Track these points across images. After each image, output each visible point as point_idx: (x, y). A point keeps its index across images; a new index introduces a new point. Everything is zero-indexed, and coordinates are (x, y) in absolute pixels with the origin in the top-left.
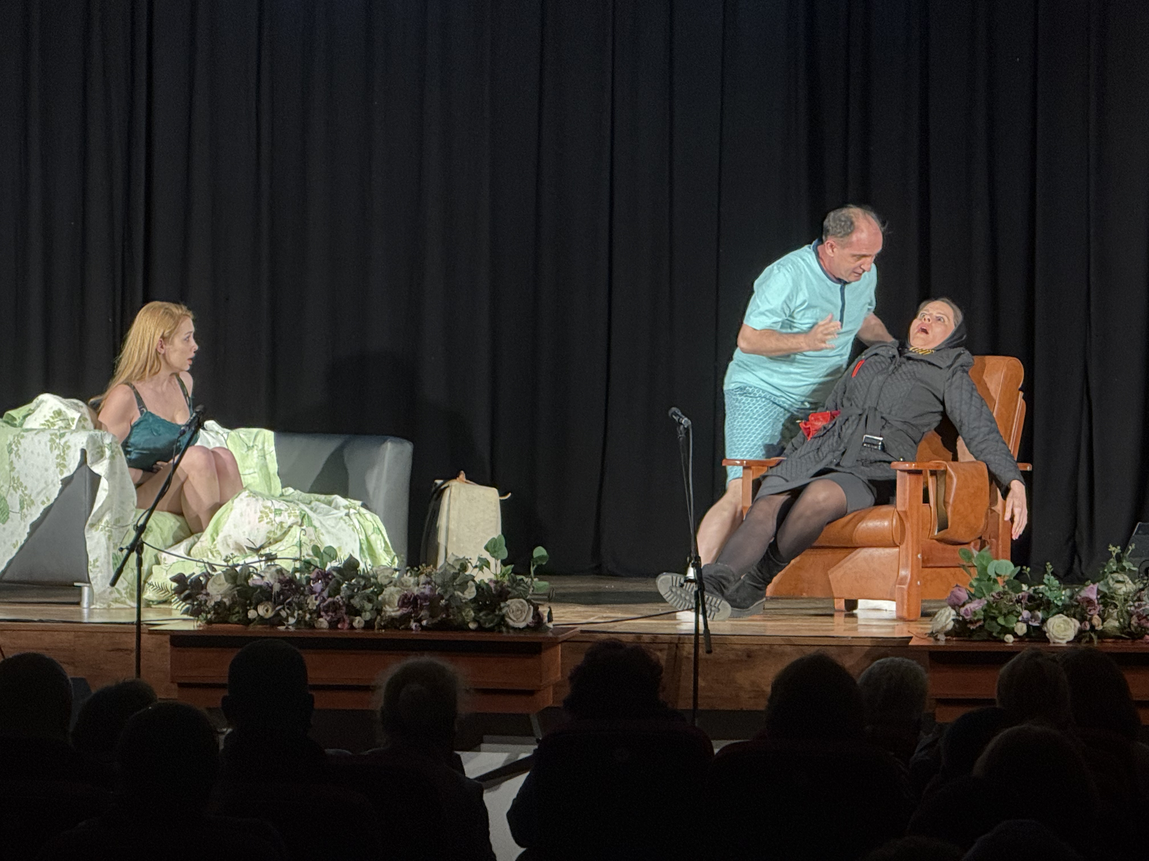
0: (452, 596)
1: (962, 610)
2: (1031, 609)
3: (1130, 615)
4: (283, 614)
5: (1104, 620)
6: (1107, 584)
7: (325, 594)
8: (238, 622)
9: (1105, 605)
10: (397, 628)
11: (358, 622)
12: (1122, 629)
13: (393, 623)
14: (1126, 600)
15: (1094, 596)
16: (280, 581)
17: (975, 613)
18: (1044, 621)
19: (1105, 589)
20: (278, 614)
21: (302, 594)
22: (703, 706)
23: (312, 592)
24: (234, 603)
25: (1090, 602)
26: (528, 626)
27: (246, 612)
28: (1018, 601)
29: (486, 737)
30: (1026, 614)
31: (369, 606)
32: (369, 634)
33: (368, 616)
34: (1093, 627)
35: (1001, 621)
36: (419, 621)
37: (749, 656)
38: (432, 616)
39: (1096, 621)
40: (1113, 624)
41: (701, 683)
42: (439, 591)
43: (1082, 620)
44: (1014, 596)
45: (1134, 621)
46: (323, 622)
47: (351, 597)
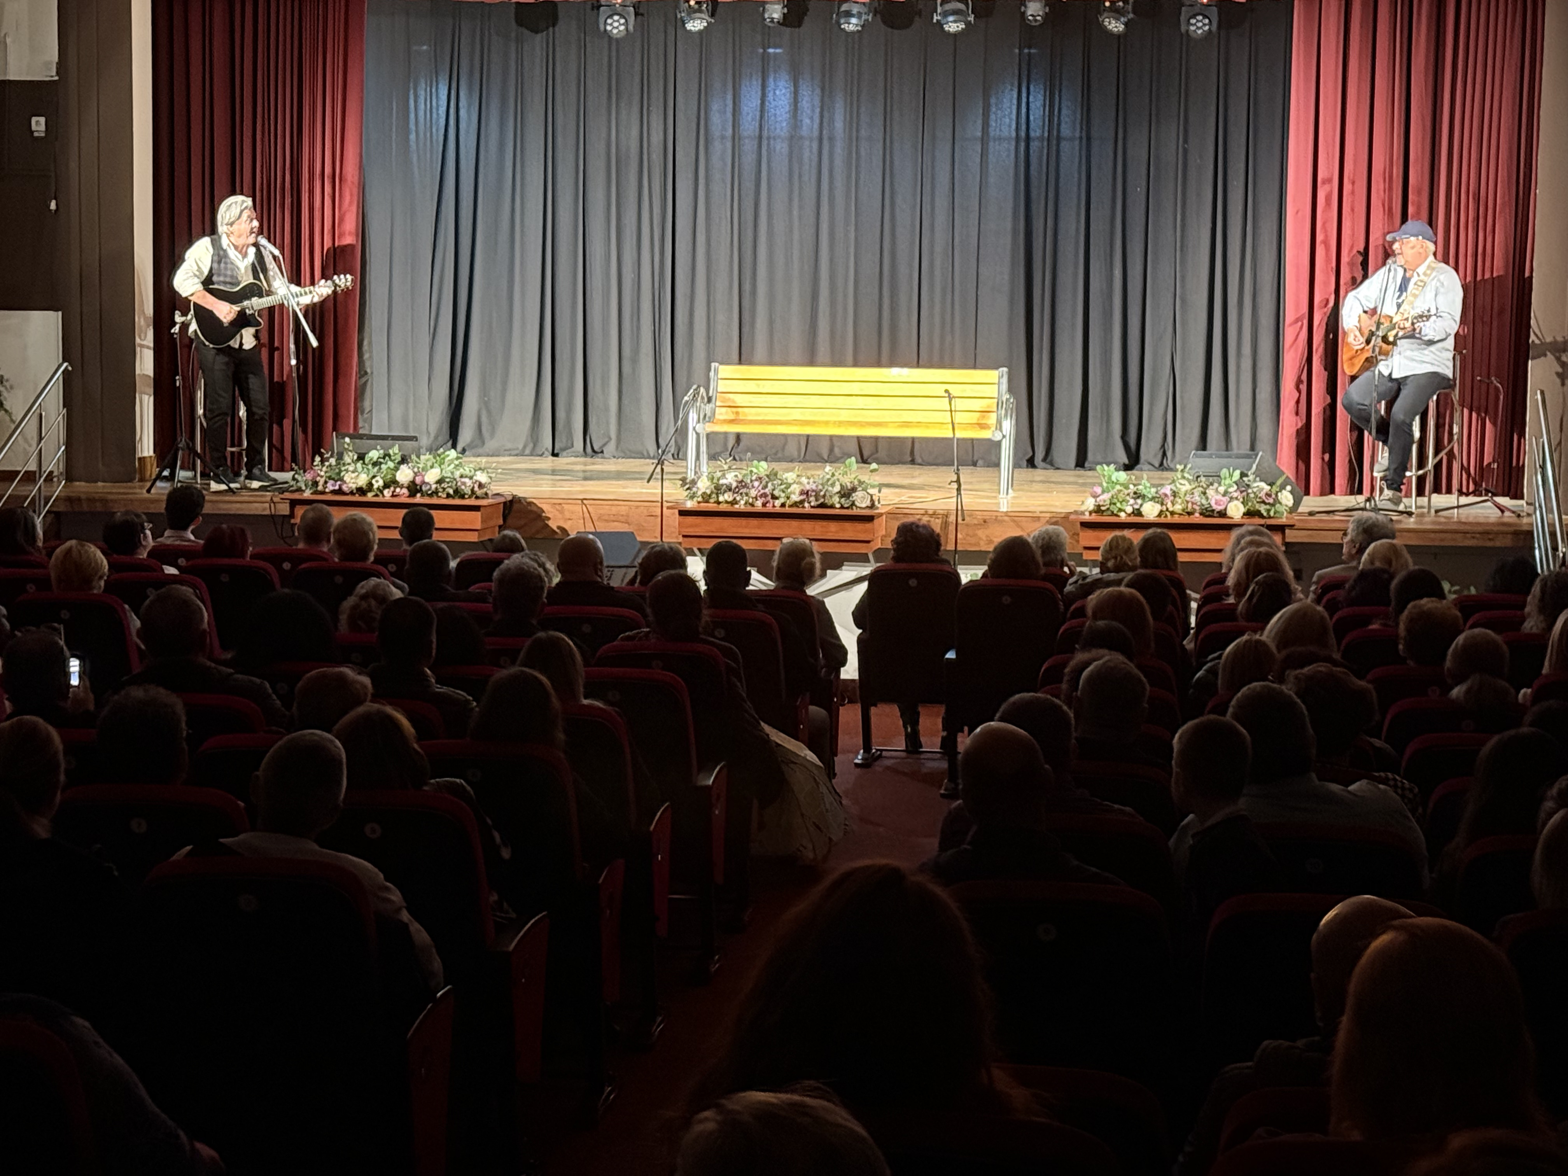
0: (827, 490)
1: (1098, 499)
2: (1135, 499)
3: (1188, 502)
4: (738, 499)
5: (1173, 505)
6: (1176, 486)
7: (760, 488)
8: (715, 502)
9: (1175, 496)
10: (798, 507)
11: (778, 503)
12: (1183, 510)
13: (795, 504)
14: (1185, 495)
15: (1169, 493)
16: (737, 481)
17: (1105, 501)
18: (1141, 505)
19: (1174, 488)
20: (735, 499)
21: (748, 488)
22: (959, 548)
23: (753, 487)
24: (712, 492)
25: (1166, 495)
26: (867, 507)
27: (718, 497)
28: (1128, 494)
29: (845, 563)
30: (1132, 501)
31: (783, 495)
32: (783, 510)
33: (782, 500)
34: (1167, 510)
35: (1118, 505)
36: (810, 503)
37: (985, 522)
38: (817, 500)
39: (1169, 505)
40: (1178, 508)
41: (959, 536)
42: (820, 487)
43: (1162, 504)
44: (1126, 492)
45: (1190, 505)
46: (759, 503)
47: (773, 490)
